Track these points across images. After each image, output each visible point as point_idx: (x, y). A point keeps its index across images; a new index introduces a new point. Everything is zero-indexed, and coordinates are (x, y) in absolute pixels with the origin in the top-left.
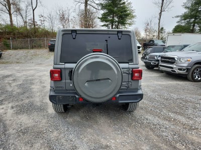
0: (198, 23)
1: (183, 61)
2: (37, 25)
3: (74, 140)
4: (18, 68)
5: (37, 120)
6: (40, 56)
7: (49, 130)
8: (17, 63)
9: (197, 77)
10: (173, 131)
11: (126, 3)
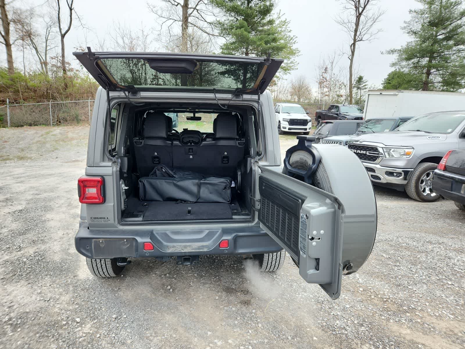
0: (437, 67)
1: (396, 155)
2: (71, 70)
3: (129, 342)
4: (19, 171)
5: (49, 295)
6: (74, 142)
7: (74, 320)
8: (21, 158)
9: (428, 191)
10: (359, 317)
11: (277, 22)
